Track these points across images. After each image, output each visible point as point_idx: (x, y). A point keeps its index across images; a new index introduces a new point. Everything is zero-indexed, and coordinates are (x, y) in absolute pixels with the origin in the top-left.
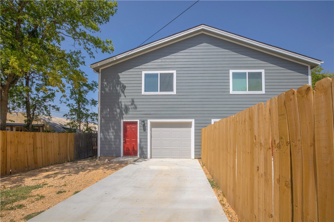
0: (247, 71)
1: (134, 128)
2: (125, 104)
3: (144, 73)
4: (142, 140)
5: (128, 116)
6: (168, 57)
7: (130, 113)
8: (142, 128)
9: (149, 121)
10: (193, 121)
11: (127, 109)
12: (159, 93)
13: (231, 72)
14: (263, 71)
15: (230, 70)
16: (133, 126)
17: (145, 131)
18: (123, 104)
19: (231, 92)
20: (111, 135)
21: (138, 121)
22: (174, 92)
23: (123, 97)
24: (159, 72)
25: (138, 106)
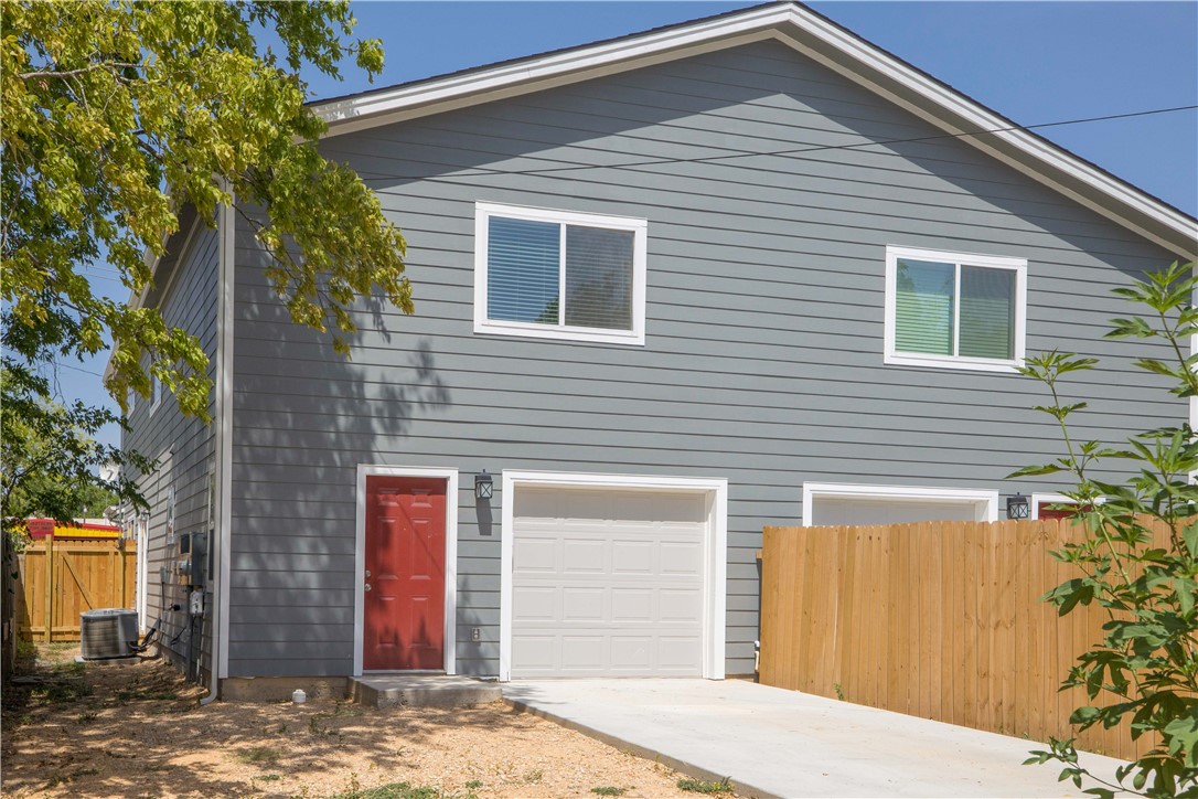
0: (959, 259)
1: (423, 513)
2: (383, 376)
3: (485, 211)
4: (474, 582)
5: (402, 444)
6: (615, 142)
7: (414, 428)
8: (472, 515)
9: (509, 480)
10: (720, 487)
11: (395, 408)
12: (562, 331)
13: (894, 254)
14: (1019, 265)
15: (888, 248)
16: (419, 503)
17: (490, 534)
18: (373, 374)
19: (891, 355)
20: (307, 570)
21: (453, 476)
22: (637, 335)
23: (372, 338)
24: (564, 218)
25: (455, 395)
